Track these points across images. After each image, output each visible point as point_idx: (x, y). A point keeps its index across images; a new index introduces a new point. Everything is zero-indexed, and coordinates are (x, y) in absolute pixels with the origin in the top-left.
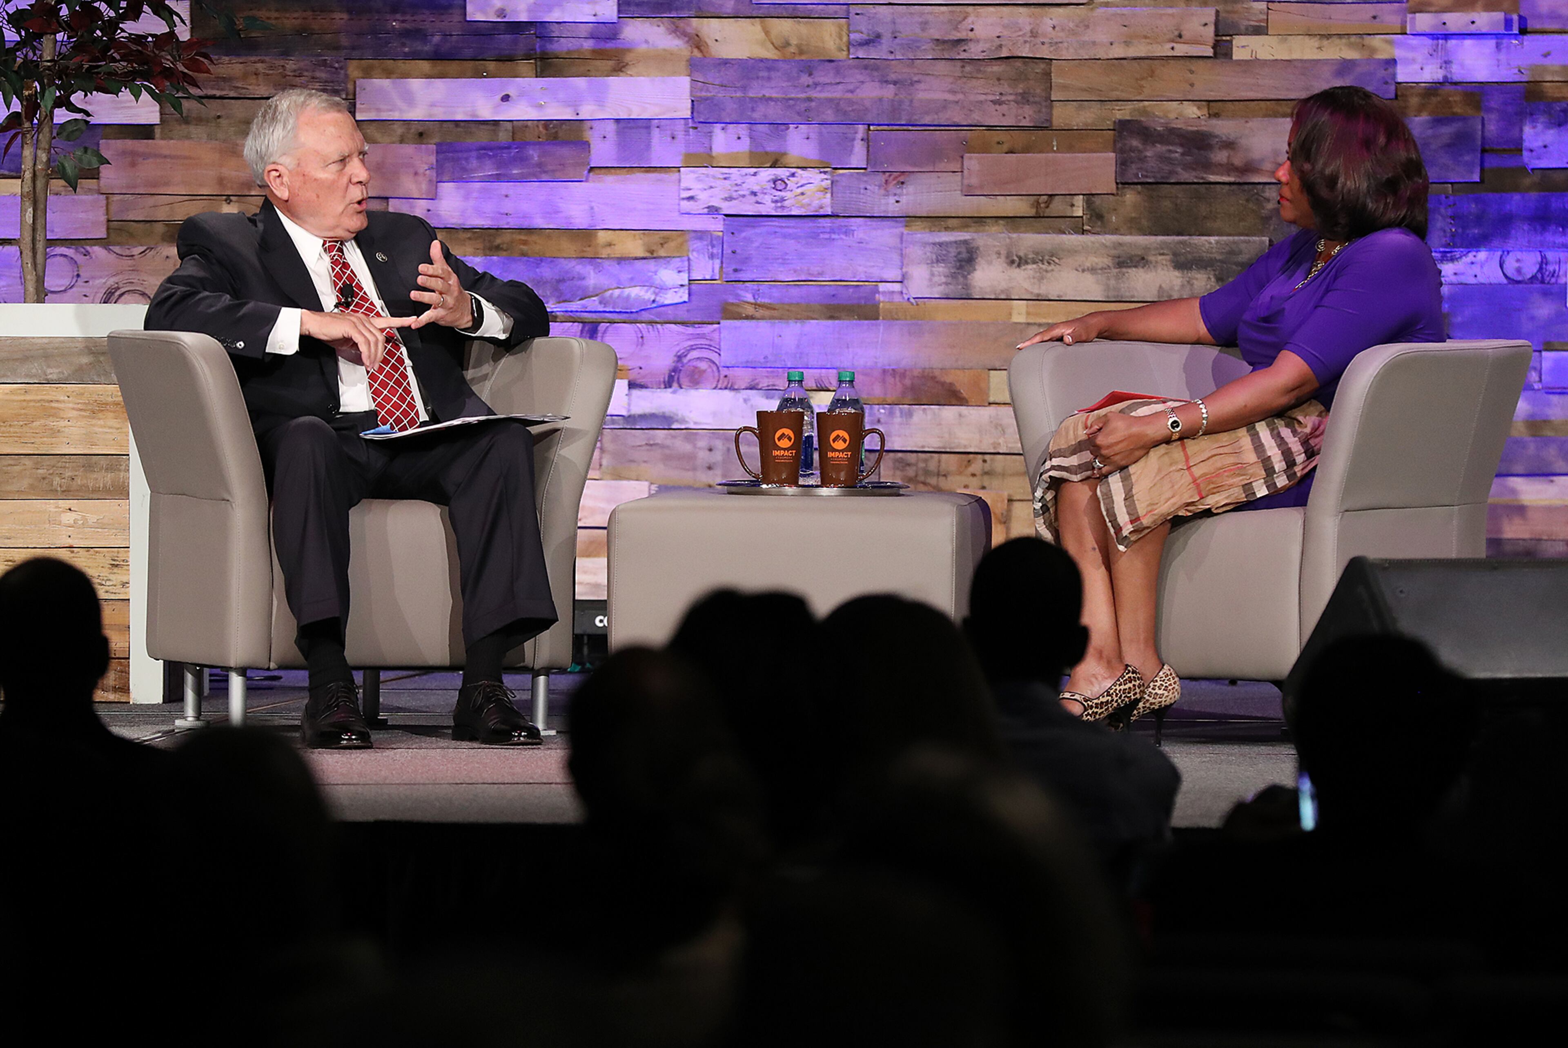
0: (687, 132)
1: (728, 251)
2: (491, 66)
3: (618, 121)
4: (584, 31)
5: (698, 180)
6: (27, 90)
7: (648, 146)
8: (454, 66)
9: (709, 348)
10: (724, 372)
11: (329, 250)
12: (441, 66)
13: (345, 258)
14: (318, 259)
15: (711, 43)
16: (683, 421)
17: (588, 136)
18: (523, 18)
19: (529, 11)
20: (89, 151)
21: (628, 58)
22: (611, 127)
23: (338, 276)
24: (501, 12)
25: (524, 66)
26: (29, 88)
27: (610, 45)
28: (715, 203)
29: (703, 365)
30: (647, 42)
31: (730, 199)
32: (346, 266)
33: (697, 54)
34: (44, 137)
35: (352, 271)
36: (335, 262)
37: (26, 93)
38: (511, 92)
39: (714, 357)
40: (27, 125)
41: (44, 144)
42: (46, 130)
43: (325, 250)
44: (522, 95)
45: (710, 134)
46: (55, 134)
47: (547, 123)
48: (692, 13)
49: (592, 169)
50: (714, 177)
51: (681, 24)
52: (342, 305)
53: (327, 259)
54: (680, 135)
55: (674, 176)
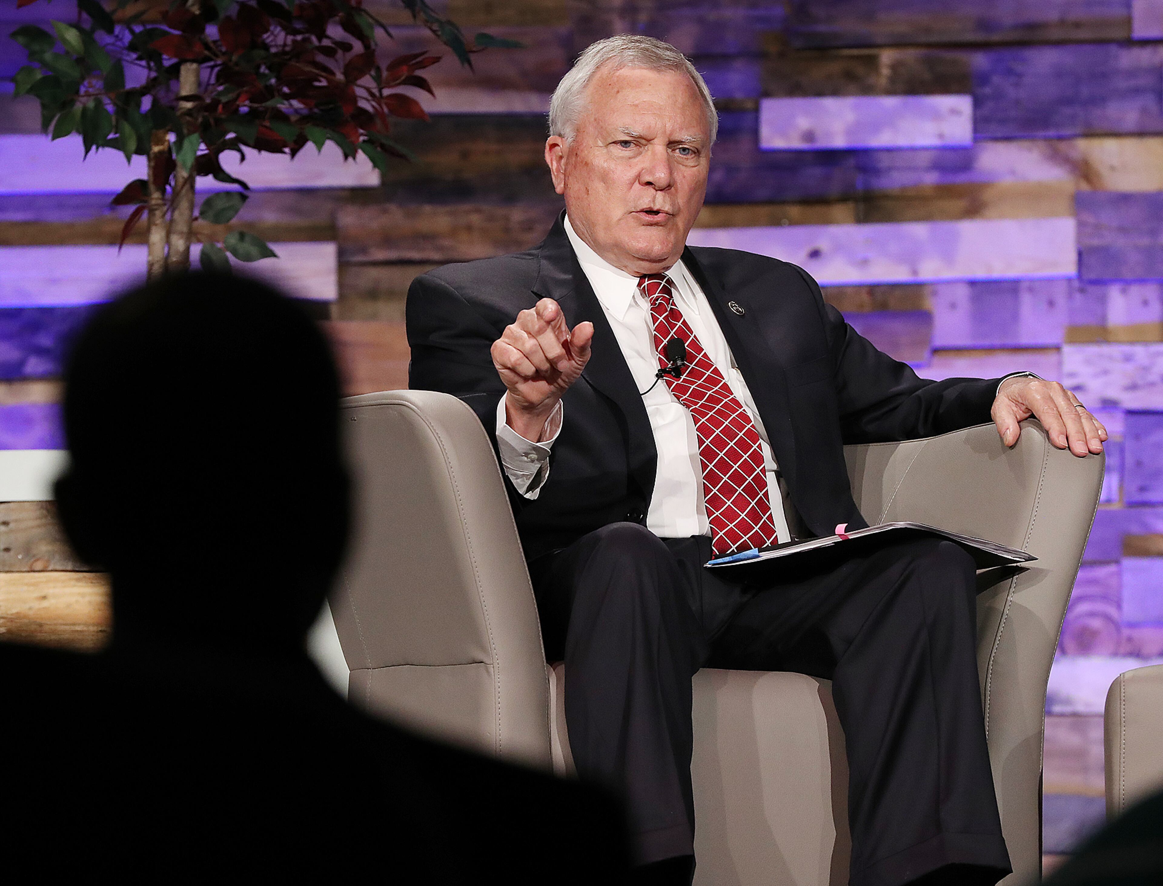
0: (1070, 296)
1: (1129, 460)
2: (794, 211)
3: (973, 283)
4: (924, 159)
5: (1088, 362)
6: (157, 144)
7: (1015, 317)
8: (740, 213)
9: (1105, 598)
10: (1126, 632)
11: (646, 292)
12: (724, 212)
13: (674, 304)
14: (630, 306)
15: (1104, 172)
16: (1067, 701)
17: (930, 304)
18: (839, 142)
19: (850, 132)
20: (247, 239)
21: (988, 195)
22: (962, 293)
23: (662, 330)
24: (809, 136)
25: (839, 211)
26: (160, 141)
27: (961, 179)
28: (1113, 393)
29: (1096, 623)
30: (1013, 172)
31: (1133, 387)
32: (676, 315)
33: (1084, 187)
34: (181, 215)
35: (684, 323)
36: (656, 309)
37: (156, 149)
38: (823, 245)
39: (1112, 611)
40: (156, 195)
41: (181, 226)
42: (184, 204)
43: (643, 292)
44: (839, 248)
45: (1103, 300)
46: (196, 213)
47: (872, 288)
48: (1078, 130)
49: (936, 351)
50: (1111, 358)
51: (1063, 146)
52: (669, 372)
53: (645, 305)
54: (1061, 301)
55: (1051, 358)
